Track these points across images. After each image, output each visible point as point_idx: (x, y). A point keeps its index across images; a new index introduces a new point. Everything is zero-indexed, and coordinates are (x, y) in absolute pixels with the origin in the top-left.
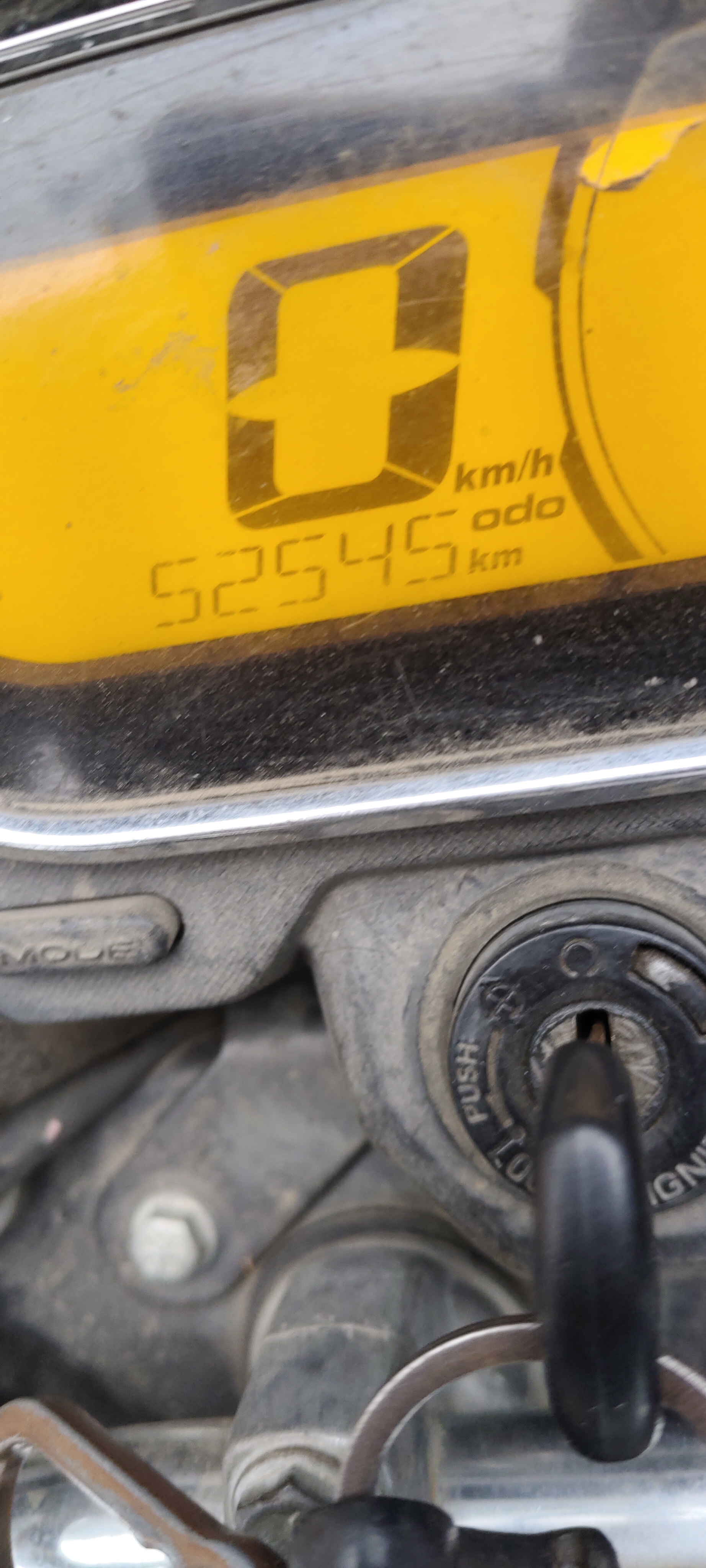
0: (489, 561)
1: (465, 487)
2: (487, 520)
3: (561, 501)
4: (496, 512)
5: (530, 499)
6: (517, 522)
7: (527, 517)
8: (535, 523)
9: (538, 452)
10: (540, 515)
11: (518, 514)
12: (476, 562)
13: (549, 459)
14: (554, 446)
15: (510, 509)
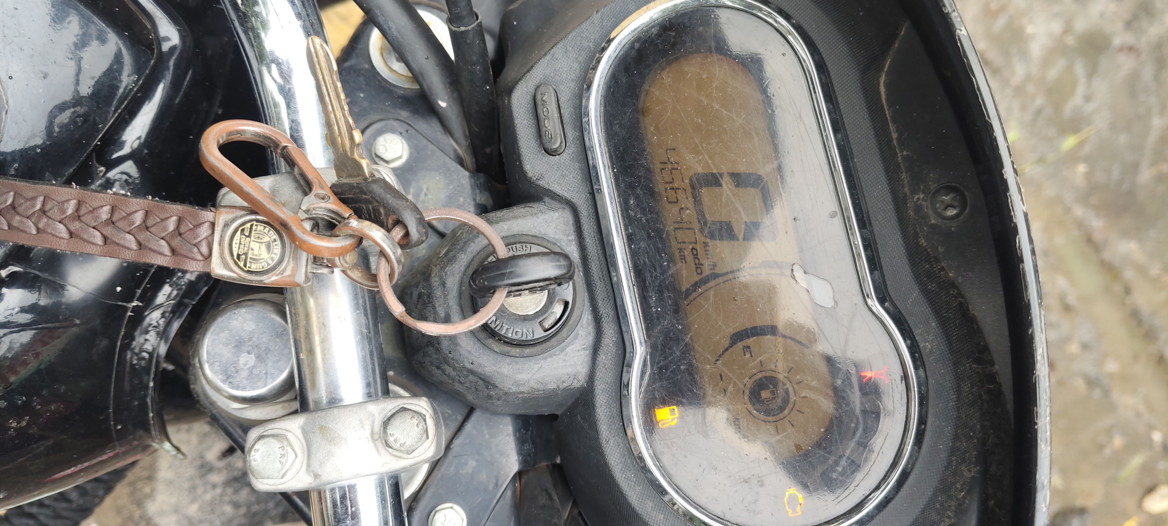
0: (682, 254)
1: (704, 245)
2: (695, 252)
3: (701, 273)
4: (697, 255)
5: (702, 265)
6: (694, 261)
7: (696, 264)
8: (694, 267)
9: (716, 266)
10: (697, 268)
11: (697, 261)
12: (681, 250)
13: (714, 269)
14: (718, 270)
15: (698, 259)
